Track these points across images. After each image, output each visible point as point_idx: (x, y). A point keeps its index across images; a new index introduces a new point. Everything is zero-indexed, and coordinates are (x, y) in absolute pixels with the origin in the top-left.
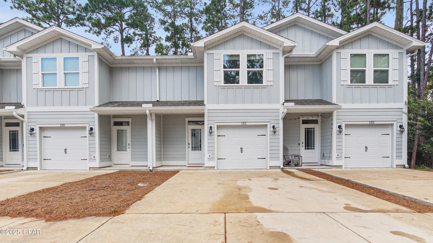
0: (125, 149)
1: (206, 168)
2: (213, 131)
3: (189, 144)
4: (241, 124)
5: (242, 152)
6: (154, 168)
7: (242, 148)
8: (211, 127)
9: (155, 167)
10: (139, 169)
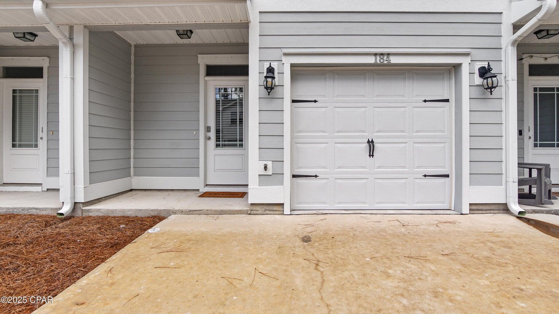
0: (34, 143)
1: (254, 208)
2: (277, 81)
3: (208, 129)
4: (371, 60)
5: (373, 156)
6: (81, 205)
7: (371, 143)
8: (271, 70)
9: (82, 203)
10: (32, 208)
